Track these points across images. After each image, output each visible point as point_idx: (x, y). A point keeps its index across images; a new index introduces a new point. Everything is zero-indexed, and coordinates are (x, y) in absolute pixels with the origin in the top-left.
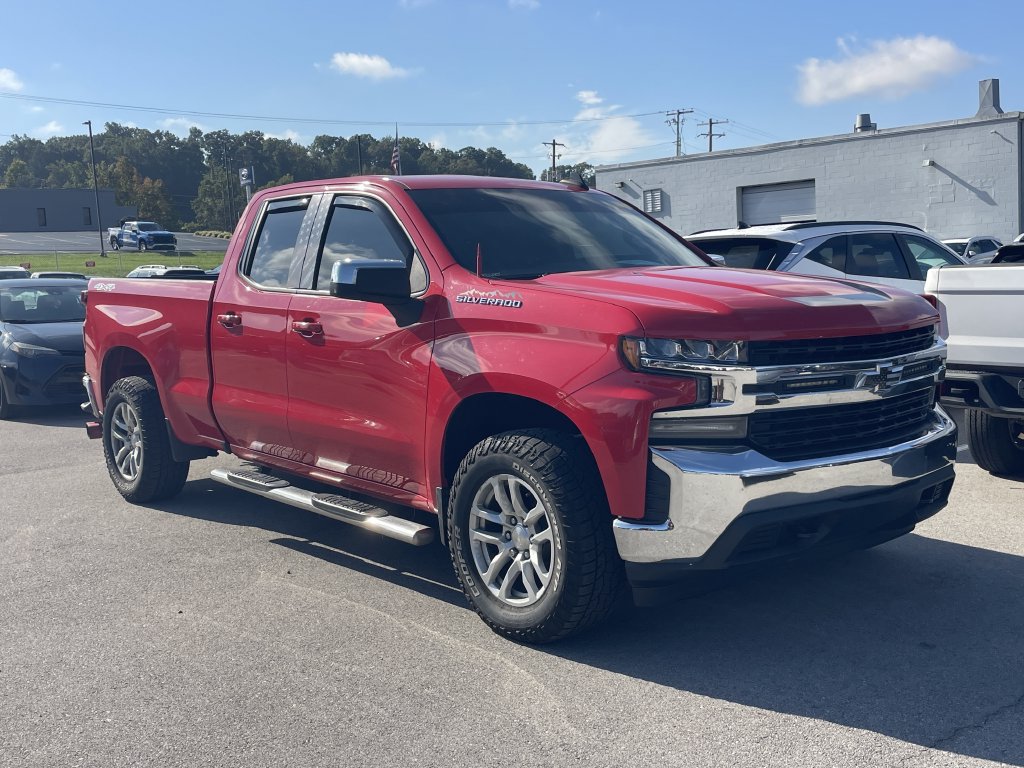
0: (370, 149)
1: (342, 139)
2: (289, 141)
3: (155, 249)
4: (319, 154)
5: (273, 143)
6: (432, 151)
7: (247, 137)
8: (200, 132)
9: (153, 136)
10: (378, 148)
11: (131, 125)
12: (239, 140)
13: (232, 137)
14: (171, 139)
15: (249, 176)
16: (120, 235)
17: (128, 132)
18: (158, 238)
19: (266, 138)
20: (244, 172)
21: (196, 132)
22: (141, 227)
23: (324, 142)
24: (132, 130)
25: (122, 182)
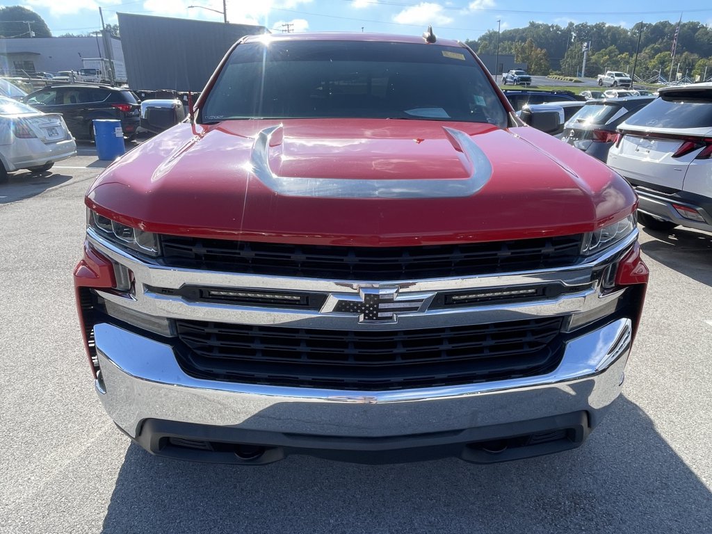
0: (666, 29)
1: (650, 24)
2: (620, 27)
3: (520, 84)
4: (635, 33)
5: (610, 28)
6: (706, 28)
7: (596, 26)
8: (573, 24)
9: (550, 27)
10: (671, 28)
11: (540, 22)
12: (592, 28)
13: (589, 26)
14: (558, 28)
15: (587, 47)
16: (507, 77)
17: (538, 26)
18: (523, 79)
19: (607, 26)
20: (585, 44)
21: (571, 24)
22: (517, 73)
23: (640, 26)
24: (540, 25)
25: (527, 51)
